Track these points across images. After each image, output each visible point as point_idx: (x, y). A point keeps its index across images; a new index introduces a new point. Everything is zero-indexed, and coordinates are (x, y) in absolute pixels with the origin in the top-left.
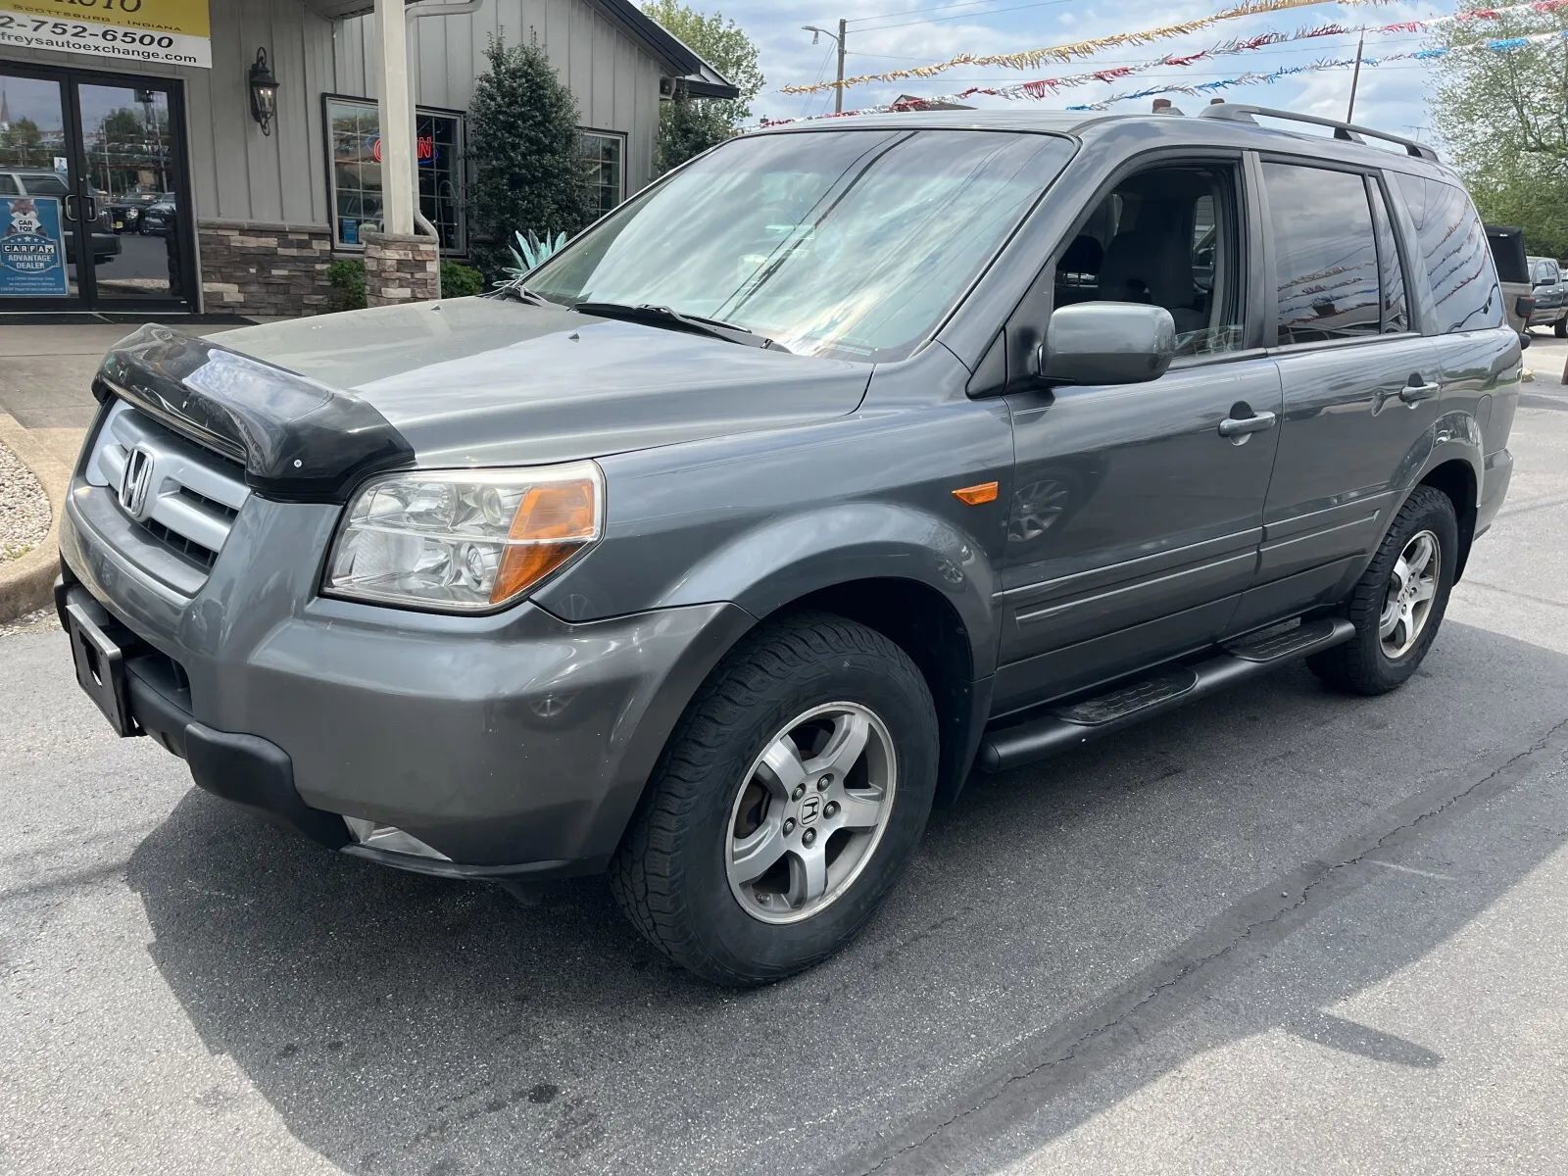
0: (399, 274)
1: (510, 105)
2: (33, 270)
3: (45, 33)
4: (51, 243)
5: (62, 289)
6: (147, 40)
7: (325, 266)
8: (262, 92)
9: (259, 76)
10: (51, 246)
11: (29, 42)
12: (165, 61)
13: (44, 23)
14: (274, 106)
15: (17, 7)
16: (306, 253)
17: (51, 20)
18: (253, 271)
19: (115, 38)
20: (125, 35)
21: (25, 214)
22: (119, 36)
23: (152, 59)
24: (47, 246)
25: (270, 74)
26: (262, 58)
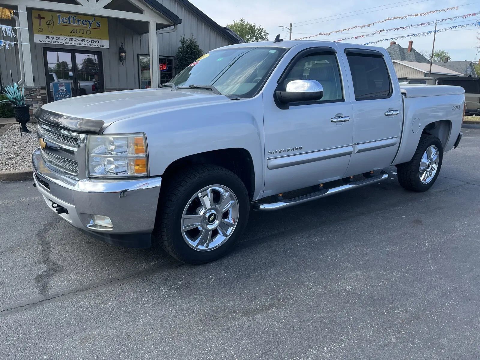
1: (186, 54)
3: (67, 41)
6: (93, 41)
8: (122, 54)
9: (121, 50)
11: (64, 43)
12: (97, 47)
13: (67, 38)
14: (125, 57)
15: (61, 35)
17: (69, 38)
19: (85, 41)
20: (87, 40)
21: (62, 87)
22: (86, 41)
23: (94, 46)
24: (68, 95)
25: (124, 50)
26: (122, 45)
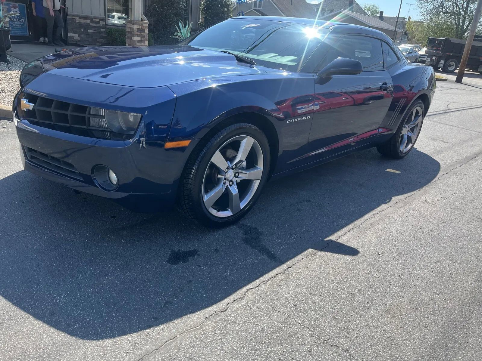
0: (137, 33)
2: (17, 27)
4: (23, 19)
5: (26, 33)
7: (104, 30)
10: (23, 20)
16: (98, 25)
18: (82, 30)
21: (15, 9)
